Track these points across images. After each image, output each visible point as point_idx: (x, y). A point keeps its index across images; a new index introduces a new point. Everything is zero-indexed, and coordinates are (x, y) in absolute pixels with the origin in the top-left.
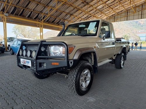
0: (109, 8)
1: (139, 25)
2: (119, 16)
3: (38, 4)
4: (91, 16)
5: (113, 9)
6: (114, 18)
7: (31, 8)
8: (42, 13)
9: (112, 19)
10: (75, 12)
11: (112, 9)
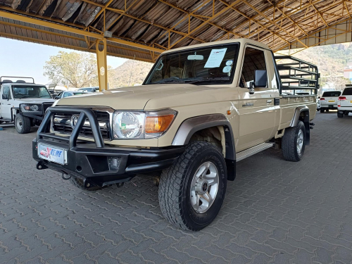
0: (316, 11)
1: (339, 49)
2: (332, 31)
3: (170, 8)
4: (269, 33)
5: (324, 14)
6: (318, 35)
7: (150, 19)
8: (169, 28)
9: (314, 39)
10: (238, 25)
11: (321, 14)
